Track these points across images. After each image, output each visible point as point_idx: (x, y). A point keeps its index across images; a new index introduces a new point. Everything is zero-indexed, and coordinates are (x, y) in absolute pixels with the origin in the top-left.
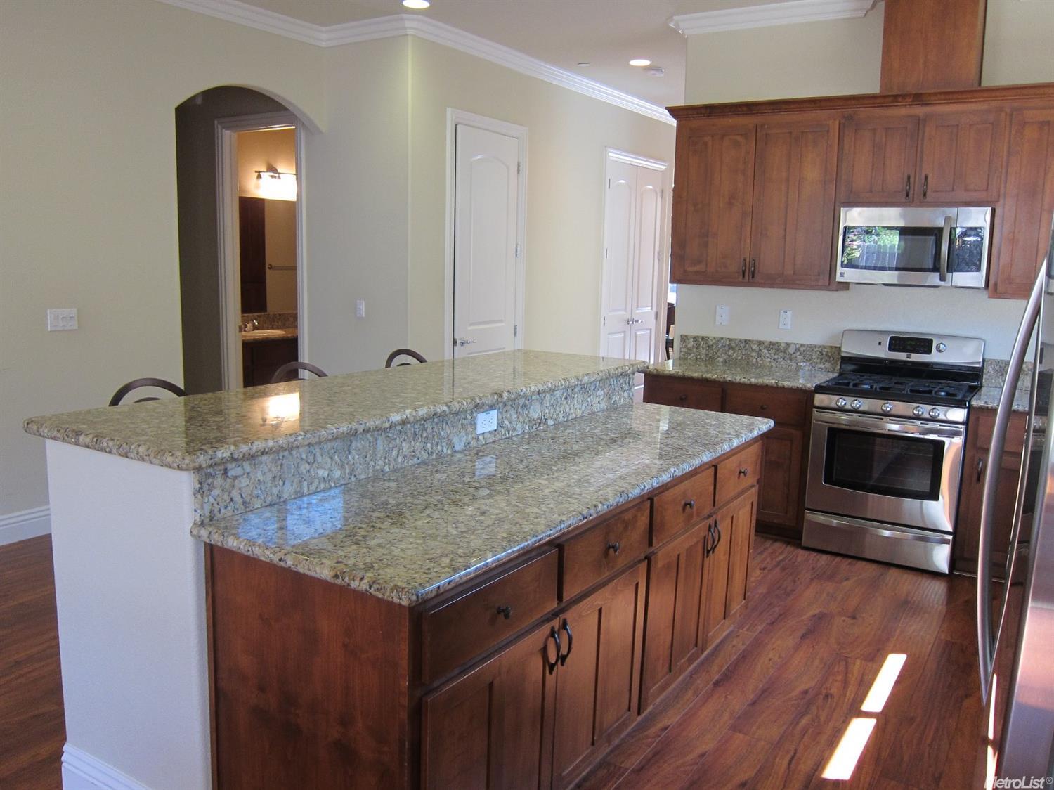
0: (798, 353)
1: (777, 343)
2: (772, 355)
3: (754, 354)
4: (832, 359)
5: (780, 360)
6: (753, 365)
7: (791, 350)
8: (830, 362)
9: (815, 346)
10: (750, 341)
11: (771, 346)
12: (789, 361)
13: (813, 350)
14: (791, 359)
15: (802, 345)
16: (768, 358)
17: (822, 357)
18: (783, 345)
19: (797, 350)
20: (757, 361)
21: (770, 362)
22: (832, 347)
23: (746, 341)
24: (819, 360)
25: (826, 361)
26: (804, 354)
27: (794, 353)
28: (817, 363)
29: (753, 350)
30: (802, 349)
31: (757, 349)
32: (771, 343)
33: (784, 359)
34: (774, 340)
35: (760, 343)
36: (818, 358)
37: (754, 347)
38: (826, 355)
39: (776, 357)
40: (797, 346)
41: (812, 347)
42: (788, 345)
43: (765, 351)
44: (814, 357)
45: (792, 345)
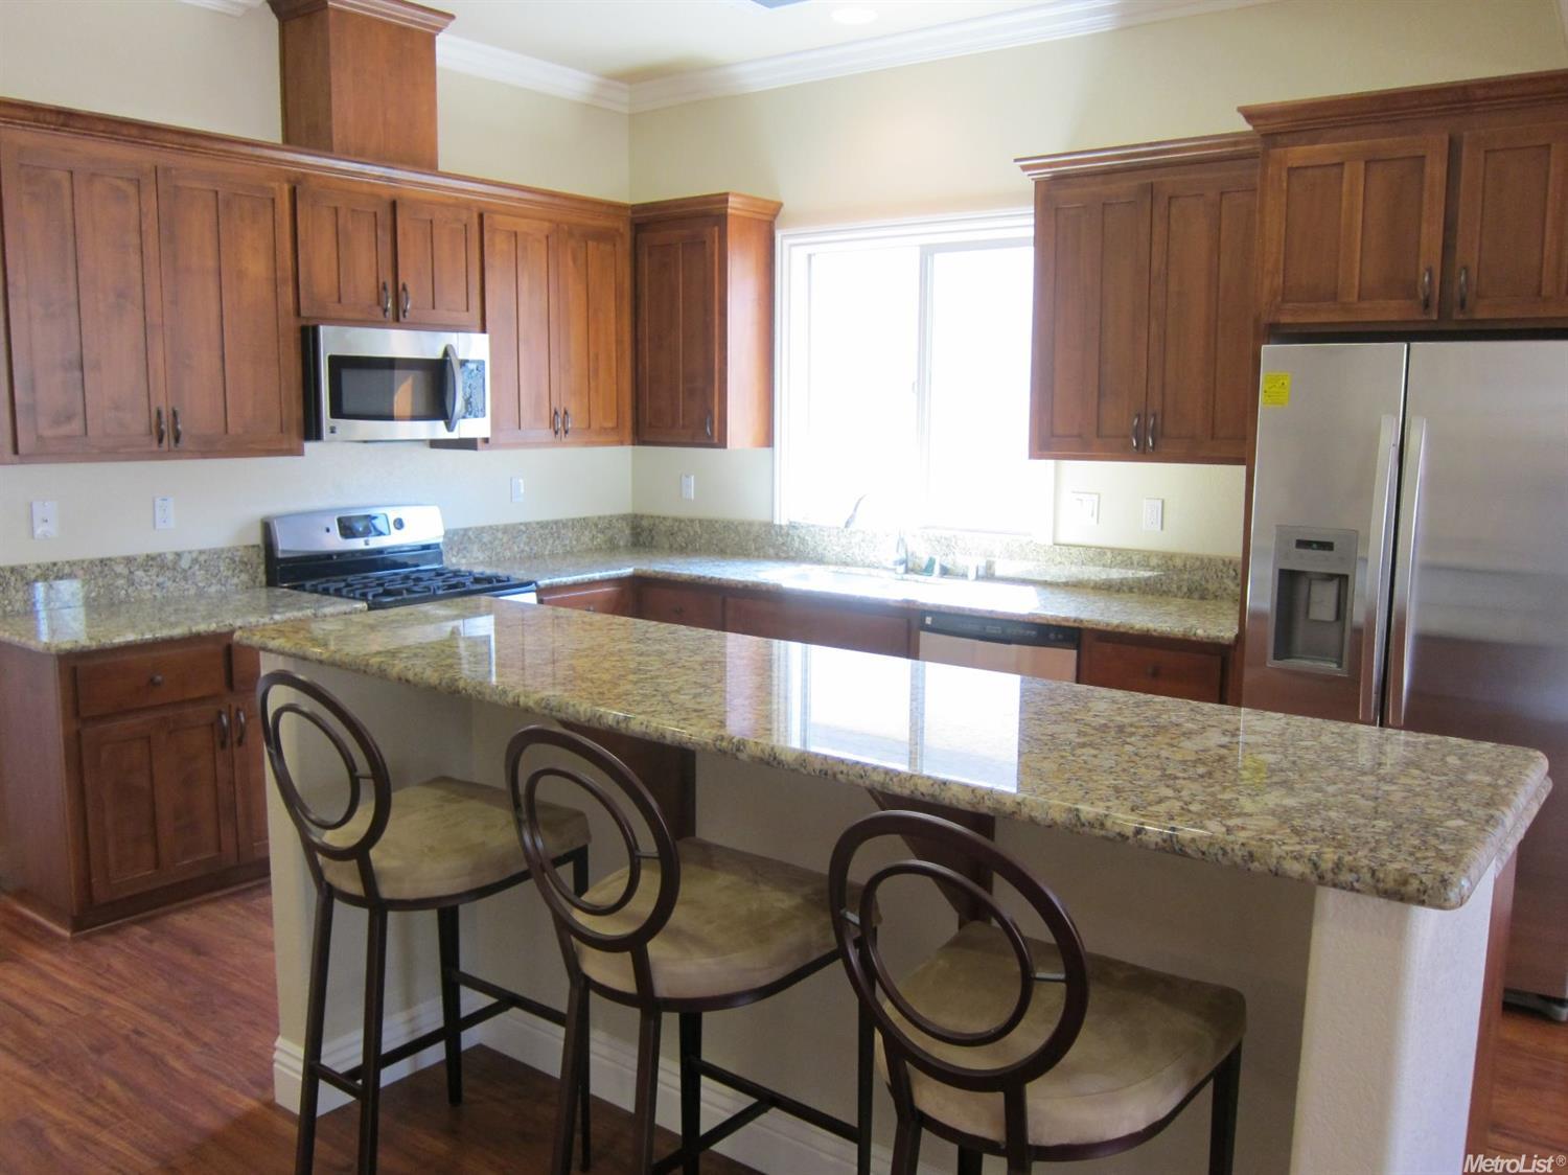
0: (197, 567)
1: (160, 555)
2: (154, 577)
3: (121, 582)
4: (249, 566)
5: (169, 584)
6: (121, 602)
7: (185, 563)
8: (248, 571)
9: (222, 550)
10: (110, 559)
11: (150, 563)
12: (183, 583)
13: (219, 558)
14: (186, 579)
15: (201, 552)
16: (146, 584)
17: (233, 566)
18: (170, 557)
19: (195, 561)
20: (127, 594)
21: (151, 590)
22: (246, 547)
23: (102, 561)
24: (230, 573)
25: (241, 571)
26: (204, 566)
27: (190, 568)
28: (227, 577)
29: (118, 576)
30: (202, 558)
31: (126, 572)
32: (150, 558)
33: (174, 581)
34: (153, 550)
35: (129, 560)
36: (228, 569)
37: (120, 569)
38: (242, 562)
39: (161, 579)
40: (194, 555)
41: (217, 553)
42: (178, 555)
43: (140, 573)
44: (222, 569)
45: (186, 555)
